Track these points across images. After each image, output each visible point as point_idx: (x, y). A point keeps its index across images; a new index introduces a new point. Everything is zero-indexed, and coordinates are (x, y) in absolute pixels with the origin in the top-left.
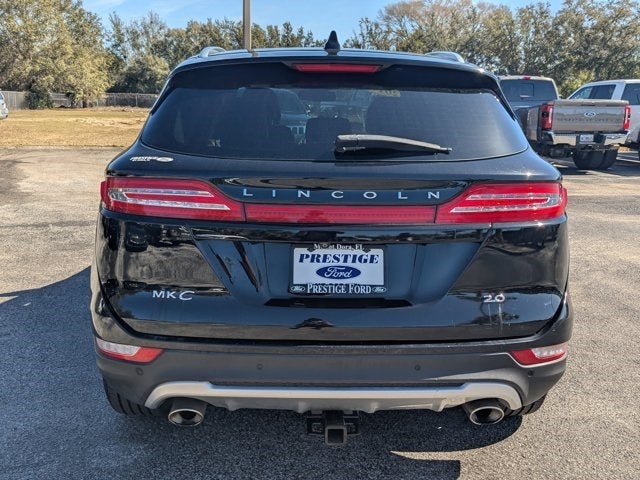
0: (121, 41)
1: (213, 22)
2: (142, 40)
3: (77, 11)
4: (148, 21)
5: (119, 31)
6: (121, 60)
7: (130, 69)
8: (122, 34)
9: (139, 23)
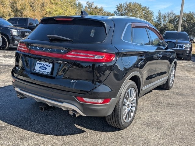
0: (160, 19)
1: (191, 13)
2: (167, 19)
3: (147, 11)
4: (170, 13)
5: (160, 16)
6: (159, 25)
7: (162, 27)
8: (161, 17)
9: (167, 13)
